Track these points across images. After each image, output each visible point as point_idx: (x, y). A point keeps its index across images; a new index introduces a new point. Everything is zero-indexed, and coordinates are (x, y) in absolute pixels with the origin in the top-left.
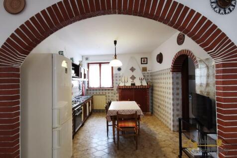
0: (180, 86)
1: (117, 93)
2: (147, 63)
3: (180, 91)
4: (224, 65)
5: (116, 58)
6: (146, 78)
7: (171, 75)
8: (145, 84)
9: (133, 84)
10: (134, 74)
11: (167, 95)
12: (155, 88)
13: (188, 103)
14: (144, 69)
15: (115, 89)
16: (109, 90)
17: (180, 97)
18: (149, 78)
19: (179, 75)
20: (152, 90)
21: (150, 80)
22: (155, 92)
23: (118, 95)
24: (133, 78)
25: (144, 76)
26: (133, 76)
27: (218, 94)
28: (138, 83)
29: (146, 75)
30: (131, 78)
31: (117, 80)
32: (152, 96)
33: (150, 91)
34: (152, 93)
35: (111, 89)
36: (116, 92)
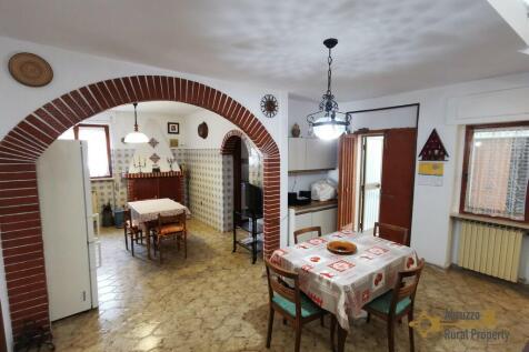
0: (231, 173)
1: (122, 187)
2: (178, 133)
3: (232, 180)
4: (269, 160)
5: (136, 130)
6: (178, 157)
7: (220, 159)
8: (176, 168)
9: (156, 170)
10: (157, 150)
11: (214, 186)
12: (193, 175)
13: (240, 190)
14: (174, 143)
15: (116, 178)
16: (101, 181)
17: (232, 187)
18: (182, 157)
19: (231, 158)
20: (188, 177)
21: (183, 162)
22: (192, 181)
23: (125, 190)
24: (155, 158)
25: (174, 155)
26: (155, 155)
27: (265, 184)
28: (164, 168)
29: (177, 152)
30: (151, 158)
31: (120, 162)
32: (188, 188)
33: (185, 180)
34: (188, 183)
35: (109, 179)
36: (120, 184)
